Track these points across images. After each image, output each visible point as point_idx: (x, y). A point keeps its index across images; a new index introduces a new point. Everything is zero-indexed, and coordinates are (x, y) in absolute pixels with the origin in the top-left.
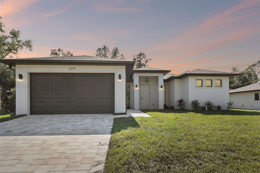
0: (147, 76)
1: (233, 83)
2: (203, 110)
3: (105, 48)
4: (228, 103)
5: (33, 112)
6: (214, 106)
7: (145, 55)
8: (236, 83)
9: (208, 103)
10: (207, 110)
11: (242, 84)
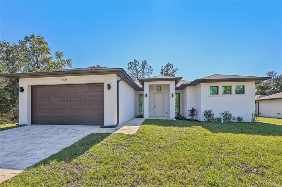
0: (159, 85)
1: (269, 89)
2: (219, 121)
3: (135, 62)
4: (252, 114)
5: (34, 122)
6: (233, 118)
7: (172, 65)
8: (273, 89)
9: (224, 114)
10: (222, 122)
11: (280, 89)
